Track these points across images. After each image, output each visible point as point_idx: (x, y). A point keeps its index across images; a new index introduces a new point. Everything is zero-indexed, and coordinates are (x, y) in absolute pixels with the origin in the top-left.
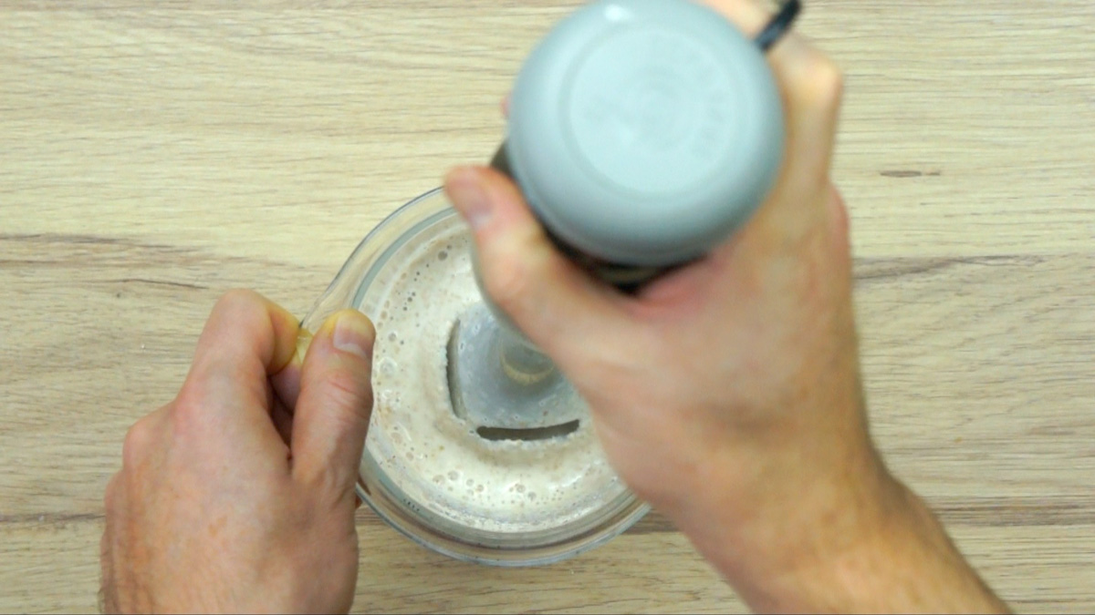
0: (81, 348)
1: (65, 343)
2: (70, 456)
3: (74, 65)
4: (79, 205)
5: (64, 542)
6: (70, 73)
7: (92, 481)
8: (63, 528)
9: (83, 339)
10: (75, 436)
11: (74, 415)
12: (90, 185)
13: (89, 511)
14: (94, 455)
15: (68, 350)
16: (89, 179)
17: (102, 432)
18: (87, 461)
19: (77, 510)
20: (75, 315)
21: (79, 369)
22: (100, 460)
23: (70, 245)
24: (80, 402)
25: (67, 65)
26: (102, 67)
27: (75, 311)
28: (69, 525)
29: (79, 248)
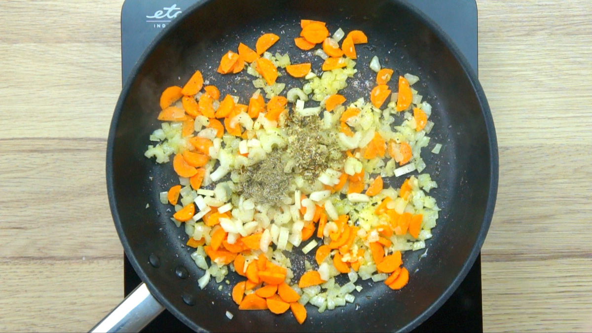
0: (100, 186)
1: (94, 184)
2: (96, 232)
3: (97, 66)
4: (100, 125)
5: (93, 268)
6: (95, 69)
7: (105, 243)
8: (93, 262)
9: (101, 182)
10: (97, 223)
11: (97, 215)
12: (104, 117)
13: (104, 255)
14: (106, 231)
15: (95, 187)
16: (104, 114)
17: (109, 222)
18: (104, 234)
19: (99, 255)
20: (97, 172)
21: (99, 195)
22: (108, 234)
23: (95, 142)
24: (100, 209)
25: (95, 66)
26: (109, 67)
27: (97, 170)
28: (95, 261)
29: (100, 144)
